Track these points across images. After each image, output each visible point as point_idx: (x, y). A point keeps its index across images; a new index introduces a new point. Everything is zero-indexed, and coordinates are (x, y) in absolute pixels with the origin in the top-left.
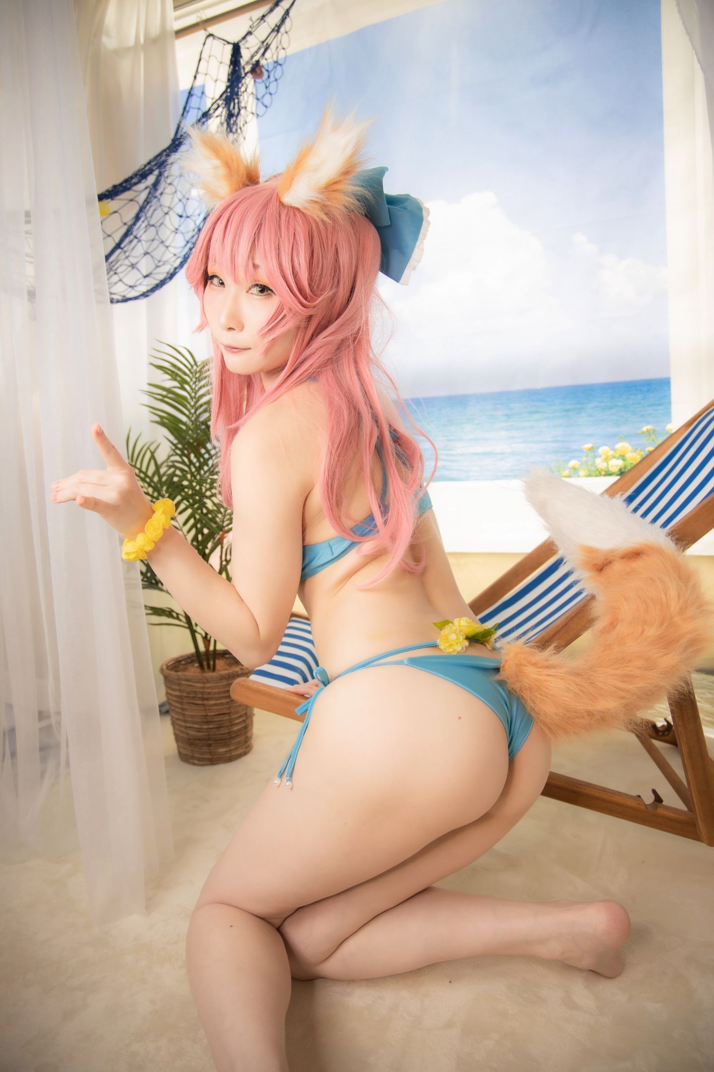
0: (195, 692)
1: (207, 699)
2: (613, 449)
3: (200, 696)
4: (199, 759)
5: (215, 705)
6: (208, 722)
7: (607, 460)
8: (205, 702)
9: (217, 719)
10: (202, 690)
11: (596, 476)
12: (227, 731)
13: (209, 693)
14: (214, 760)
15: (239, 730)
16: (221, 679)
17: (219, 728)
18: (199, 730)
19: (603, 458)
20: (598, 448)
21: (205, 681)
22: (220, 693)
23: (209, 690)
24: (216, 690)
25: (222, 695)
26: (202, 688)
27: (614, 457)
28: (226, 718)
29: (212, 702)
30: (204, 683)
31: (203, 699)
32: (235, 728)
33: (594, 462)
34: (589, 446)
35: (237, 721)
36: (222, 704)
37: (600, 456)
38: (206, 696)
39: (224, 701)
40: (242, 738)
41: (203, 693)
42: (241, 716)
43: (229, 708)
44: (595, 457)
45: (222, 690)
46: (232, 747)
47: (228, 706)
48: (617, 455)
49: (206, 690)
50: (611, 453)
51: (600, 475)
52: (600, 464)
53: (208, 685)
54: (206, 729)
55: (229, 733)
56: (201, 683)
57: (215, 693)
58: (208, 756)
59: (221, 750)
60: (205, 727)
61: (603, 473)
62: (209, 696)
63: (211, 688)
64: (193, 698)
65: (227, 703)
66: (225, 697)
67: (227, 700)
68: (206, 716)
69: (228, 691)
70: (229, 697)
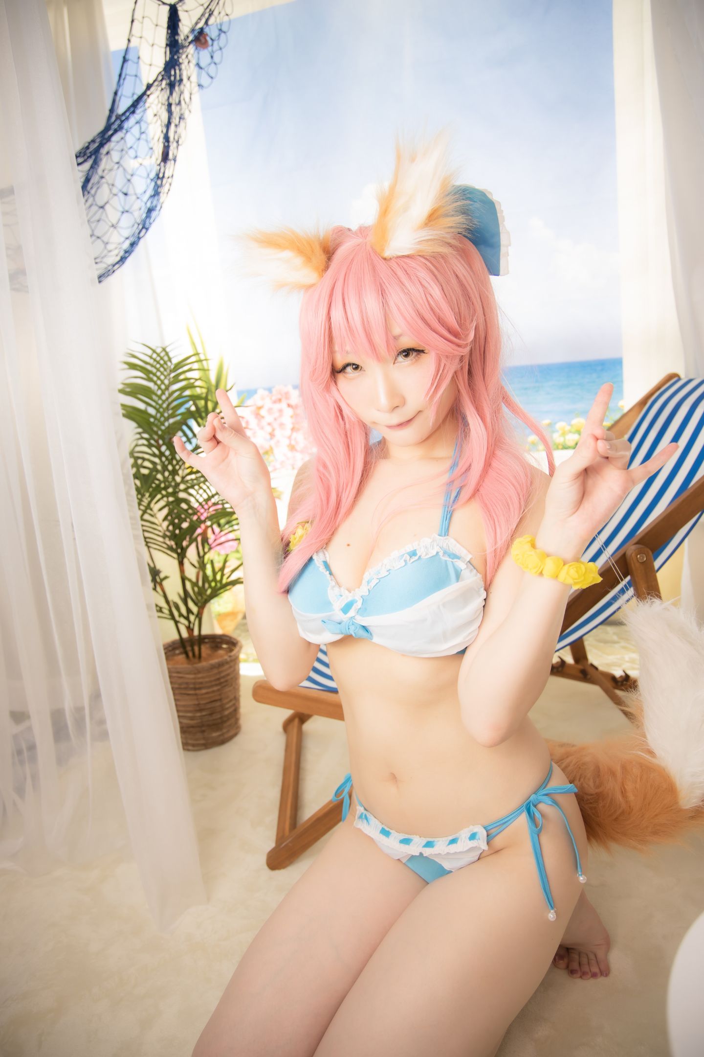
0: (187, 683)
1: (200, 689)
2: (570, 425)
3: (192, 686)
4: (193, 745)
5: (207, 693)
6: (201, 710)
8: (198, 692)
9: (209, 706)
10: (193, 681)
12: (219, 716)
13: (201, 683)
14: (209, 745)
15: (230, 713)
17: (211, 714)
18: (192, 718)
21: (193, 671)
22: (211, 681)
23: (200, 680)
24: (207, 680)
25: (213, 683)
26: (194, 679)
28: (218, 704)
29: (204, 691)
30: (195, 674)
31: (195, 689)
32: (227, 713)
35: (228, 706)
36: (213, 692)
38: (197, 686)
39: (215, 688)
40: (232, 721)
41: (194, 683)
42: (231, 701)
43: (220, 695)
45: (213, 679)
46: (225, 731)
49: (197, 680)
50: (568, 428)
53: (200, 675)
54: (199, 716)
55: (221, 718)
56: (191, 674)
57: (207, 682)
58: (202, 742)
59: (215, 734)
60: (198, 714)
62: (201, 686)
63: (203, 678)
64: (185, 688)
65: (218, 690)
66: (216, 685)
67: (218, 687)
68: (199, 705)
69: (218, 679)
70: (220, 684)
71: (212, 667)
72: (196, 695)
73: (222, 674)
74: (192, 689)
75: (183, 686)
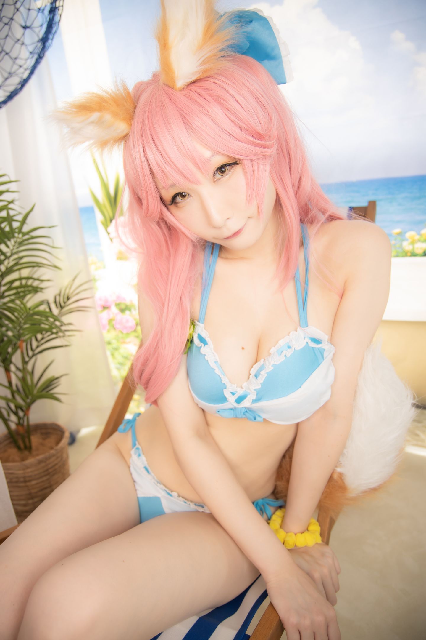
0: (18, 478)
1: (29, 481)
2: (419, 234)
3: (22, 479)
5: (37, 484)
7: (413, 243)
8: (28, 484)
9: (40, 493)
11: (403, 256)
13: (30, 476)
19: (410, 241)
20: (405, 233)
21: (25, 468)
22: (40, 474)
23: (30, 474)
24: (36, 473)
25: (42, 475)
26: (24, 474)
27: (419, 241)
28: (48, 490)
29: (34, 482)
30: (24, 470)
31: (25, 482)
33: (401, 245)
34: (397, 231)
36: (43, 481)
37: (407, 240)
38: (27, 479)
39: (45, 478)
41: (24, 477)
44: (403, 240)
45: (41, 471)
48: (422, 239)
49: (26, 475)
50: (417, 237)
51: (406, 255)
52: (407, 247)
53: (29, 470)
54: (32, 503)
56: (21, 470)
57: (35, 475)
60: (31, 501)
61: (409, 254)
63: (32, 472)
64: (17, 482)
65: (48, 479)
66: (45, 476)
67: (47, 477)
68: (30, 494)
69: (47, 470)
70: (49, 474)
71: (40, 462)
72: (27, 486)
73: (50, 466)
74: (22, 482)
75: (14, 480)
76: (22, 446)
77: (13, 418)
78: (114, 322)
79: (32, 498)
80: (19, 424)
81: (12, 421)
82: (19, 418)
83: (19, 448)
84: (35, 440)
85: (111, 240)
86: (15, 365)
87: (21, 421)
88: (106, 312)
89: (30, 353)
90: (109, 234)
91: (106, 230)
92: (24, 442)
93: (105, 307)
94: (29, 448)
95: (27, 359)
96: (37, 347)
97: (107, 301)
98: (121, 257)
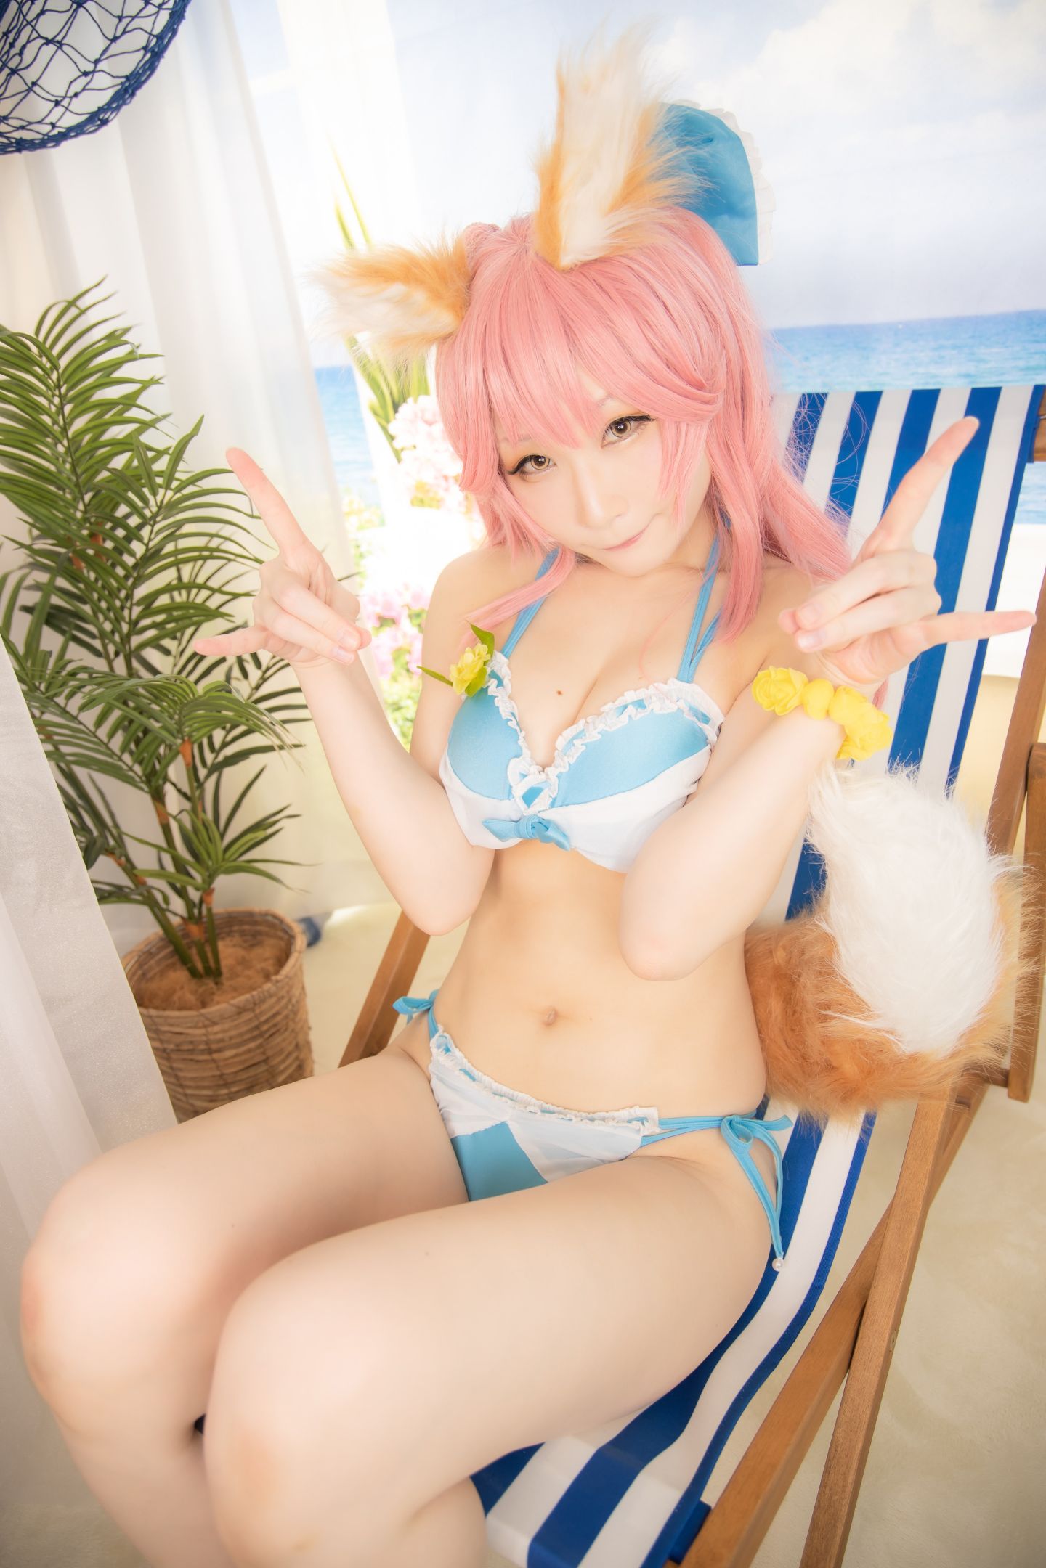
0: (191, 1042)
1: (219, 1051)
3: (202, 1047)
8: (215, 1056)
10: (204, 1038)
13: (222, 1040)
16: (239, 1013)
21: (207, 1023)
22: (241, 1035)
23: (220, 1036)
24: (233, 1033)
25: (246, 1037)
26: (205, 1035)
28: (263, 1068)
29: (228, 1053)
30: (205, 1027)
31: (210, 1052)
35: (282, 1067)
36: (249, 1051)
38: (214, 1046)
39: (252, 1045)
41: (207, 1043)
43: (263, 1053)
45: (245, 1029)
47: (262, 1050)
49: (212, 1037)
53: (216, 1028)
56: (200, 1028)
57: (231, 1038)
62: (221, 1045)
63: (224, 1031)
64: (191, 1051)
65: (260, 1046)
66: (254, 1038)
67: (259, 1041)
68: (221, 1076)
69: (257, 1027)
70: (261, 1035)
71: (241, 1010)
72: (214, 1061)
73: (263, 1018)
74: (202, 1052)
75: (185, 1047)
76: (200, 966)
77: (177, 905)
78: (407, 658)
79: (226, 1085)
80: (190, 919)
81: (176, 914)
82: (190, 904)
83: (194, 973)
84: (228, 951)
85: (397, 454)
86: (174, 785)
87: (196, 911)
88: (387, 632)
89: (209, 757)
90: (392, 438)
91: (385, 430)
92: (204, 959)
93: (384, 621)
94: (214, 973)
95: (202, 772)
96: (225, 744)
97: (388, 605)
98: (423, 498)
